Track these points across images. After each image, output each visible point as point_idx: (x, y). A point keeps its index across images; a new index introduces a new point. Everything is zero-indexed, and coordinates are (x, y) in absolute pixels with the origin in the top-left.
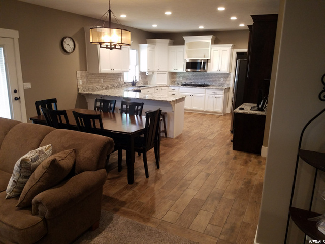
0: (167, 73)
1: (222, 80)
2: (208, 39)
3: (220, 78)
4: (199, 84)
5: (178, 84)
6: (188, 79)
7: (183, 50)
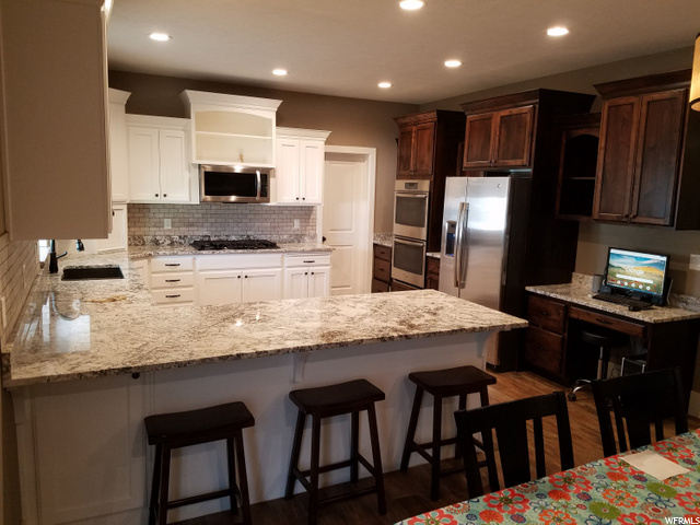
0: (125, 207)
1: (297, 224)
2: (267, 109)
3: (291, 221)
4: (233, 238)
5: (157, 243)
6: (191, 225)
7: (182, 134)
